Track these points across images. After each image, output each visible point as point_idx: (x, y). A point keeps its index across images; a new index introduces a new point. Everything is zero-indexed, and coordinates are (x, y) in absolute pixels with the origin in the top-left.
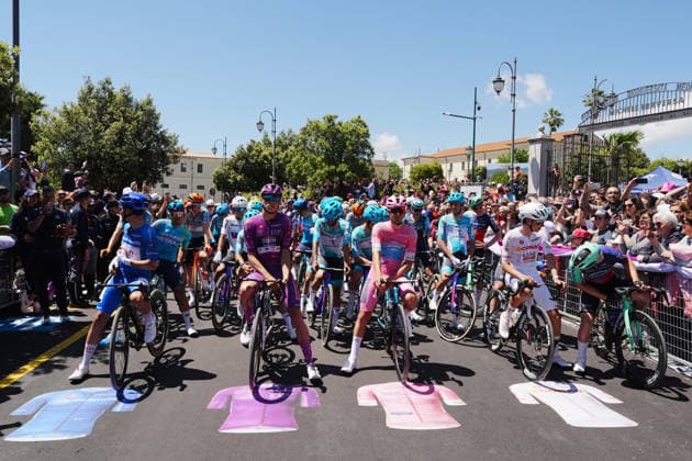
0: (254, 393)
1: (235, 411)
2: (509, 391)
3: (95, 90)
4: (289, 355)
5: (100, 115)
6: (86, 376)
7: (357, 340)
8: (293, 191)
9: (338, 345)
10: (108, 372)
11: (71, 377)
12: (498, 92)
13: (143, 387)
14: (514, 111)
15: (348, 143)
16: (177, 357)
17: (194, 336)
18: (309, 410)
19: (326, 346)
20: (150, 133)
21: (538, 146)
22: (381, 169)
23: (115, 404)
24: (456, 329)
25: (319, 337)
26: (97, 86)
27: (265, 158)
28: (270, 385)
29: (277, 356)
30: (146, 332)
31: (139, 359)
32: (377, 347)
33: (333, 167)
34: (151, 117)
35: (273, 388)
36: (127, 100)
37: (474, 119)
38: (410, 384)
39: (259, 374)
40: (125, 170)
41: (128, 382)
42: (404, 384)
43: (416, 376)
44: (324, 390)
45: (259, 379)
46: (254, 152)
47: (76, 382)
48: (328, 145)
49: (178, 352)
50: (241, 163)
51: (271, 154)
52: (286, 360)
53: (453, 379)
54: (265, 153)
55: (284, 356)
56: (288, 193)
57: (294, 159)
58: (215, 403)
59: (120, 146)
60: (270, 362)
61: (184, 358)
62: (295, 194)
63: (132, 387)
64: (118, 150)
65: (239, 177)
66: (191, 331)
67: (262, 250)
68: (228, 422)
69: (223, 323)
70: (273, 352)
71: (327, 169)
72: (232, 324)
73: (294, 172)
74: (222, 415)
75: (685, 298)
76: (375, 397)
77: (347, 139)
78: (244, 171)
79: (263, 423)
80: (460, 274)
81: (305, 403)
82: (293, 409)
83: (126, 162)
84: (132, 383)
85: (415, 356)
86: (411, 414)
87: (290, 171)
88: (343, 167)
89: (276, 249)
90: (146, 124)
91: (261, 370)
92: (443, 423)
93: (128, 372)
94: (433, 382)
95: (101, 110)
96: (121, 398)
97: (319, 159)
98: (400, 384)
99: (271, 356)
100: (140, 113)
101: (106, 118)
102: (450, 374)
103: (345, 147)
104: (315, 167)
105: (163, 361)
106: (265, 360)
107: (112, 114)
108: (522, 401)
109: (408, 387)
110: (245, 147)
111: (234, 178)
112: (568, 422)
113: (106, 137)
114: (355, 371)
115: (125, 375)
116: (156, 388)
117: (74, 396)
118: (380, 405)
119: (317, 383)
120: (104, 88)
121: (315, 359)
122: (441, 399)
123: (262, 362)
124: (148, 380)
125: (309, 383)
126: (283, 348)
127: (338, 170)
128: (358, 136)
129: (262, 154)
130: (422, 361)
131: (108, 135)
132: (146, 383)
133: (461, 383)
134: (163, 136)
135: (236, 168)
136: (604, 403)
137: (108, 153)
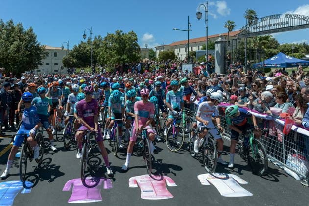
0: (83, 182)
1: (75, 192)
2: (197, 178)
3: (5, 26)
4: (99, 161)
5: (8, 37)
6: (8, 175)
7: (129, 155)
8: (101, 68)
9: (121, 155)
10: (18, 172)
11: (2, 176)
12: (199, 19)
13: (34, 180)
14: (207, 28)
15: (127, 44)
16: (48, 163)
17: (55, 151)
18: (107, 190)
19: (116, 156)
20: (32, 46)
21: (219, 45)
22: (145, 52)
23: (22, 190)
24: (176, 144)
25: (113, 151)
26: (6, 24)
27: (87, 51)
28: (90, 177)
29: (93, 162)
30: (35, 154)
31: (32, 166)
32: (139, 155)
33: (119, 57)
34: (32, 38)
35: (92, 179)
36: (21, 30)
37: (188, 31)
38: (152, 175)
39: (86, 172)
40: (20, 64)
41: (27, 177)
42: (150, 175)
43: (155, 171)
44: (114, 180)
45: (85, 174)
46: (82, 48)
47: (4, 178)
48: (117, 46)
49: (49, 160)
50: (75, 54)
51: (90, 49)
52: (97, 164)
53: (172, 172)
54: (88, 48)
55: (97, 162)
56: (99, 69)
57: (101, 53)
58: (66, 188)
59: (18, 53)
60: (90, 165)
61: (51, 164)
62: (102, 69)
63: (29, 180)
64: (17, 55)
65: (75, 61)
66: (54, 148)
67: (86, 116)
68: (72, 197)
69: (69, 144)
70: (92, 160)
71: (116, 57)
72: (73, 144)
73: (102, 59)
74: (69, 194)
75: (278, 132)
76: (137, 183)
77: (127, 42)
78: (77, 57)
79: (87, 198)
80: (177, 119)
81: (105, 187)
82: (100, 190)
83: (21, 60)
84: (29, 178)
85: (156, 160)
86: (152, 191)
87: (100, 59)
88: (125, 57)
89: (92, 115)
90: (30, 41)
91: (86, 170)
92: (166, 196)
93: (27, 172)
94: (163, 174)
95: (8, 36)
96: (24, 186)
97: (113, 53)
98: (148, 175)
99: (91, 162)
100: (27, 36)
101: (11, 39)
102: (171, 170)
103: (126, 46)
104: (112, 56)
105: (42, 165)
106: (88, 164)
107: (13, 37)
108: (202, 184)
109: (152, 177)
110: (78, 45)
111: (73, 61)
112: (222, 194)
113: (11, 49)
114: (129, 169)
115: (26, 174)
116: (39, 180)
117: (4, 186)
118: (139, 187)
119: (111, 176)
120: (9, 25)
121: (110, 163)
122: (166, 183)
123: (87, 165)
124: (36, 176)
125: (108, 176)
126: (96, 157)
127: (122, 58)
128: (132, 41)
129: (86, 49)
130: (159, 162)
131: (12, 48)
132: (35, 177)
133: (175, 174)
134: (38, 46)
135: (73, 56)
136: (239, 184)
137: (12, 57)
